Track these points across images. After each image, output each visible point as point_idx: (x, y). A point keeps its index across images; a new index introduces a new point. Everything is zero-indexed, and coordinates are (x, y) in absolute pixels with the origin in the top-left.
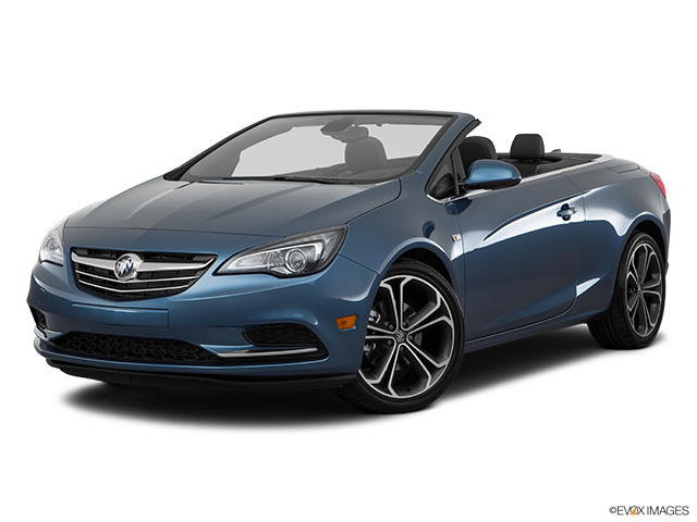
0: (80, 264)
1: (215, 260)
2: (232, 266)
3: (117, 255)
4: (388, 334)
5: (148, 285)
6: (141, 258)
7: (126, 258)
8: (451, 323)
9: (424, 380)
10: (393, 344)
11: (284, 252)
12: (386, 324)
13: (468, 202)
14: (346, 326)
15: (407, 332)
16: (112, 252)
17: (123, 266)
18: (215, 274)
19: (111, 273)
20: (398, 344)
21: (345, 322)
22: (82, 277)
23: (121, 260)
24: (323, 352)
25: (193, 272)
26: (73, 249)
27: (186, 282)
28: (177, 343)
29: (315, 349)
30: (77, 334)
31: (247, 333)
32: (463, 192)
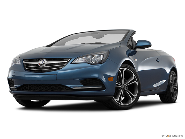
0: (26, 64)
1: (71, 60)
2: (76, 62)
3: (38, 60)
4: (120, 86)
5: (50, 68)
6: (47, 60)
7: (42, 60)
8: (137, 83)
9: (130, 100)
10: (121, 89)
11: (92, 57)
12: (119, 82)
13: (136, 52)
14: (110, 80)
15: (125, 85)
16: (37, 59)
17: (41, 62)
18: (71, 63)
19: (37, 65)
20: (123, 89)
21: (110, 79)
22: (27, 67)
23: (40, 61)
24: (104, 88)
25: (64, 63)
26: (24, 60)
27: (62, 66)
28: (59, 85)
29: (102, 87)
30: (25, 85)
31: (81, 81)
32: (135, 49)
